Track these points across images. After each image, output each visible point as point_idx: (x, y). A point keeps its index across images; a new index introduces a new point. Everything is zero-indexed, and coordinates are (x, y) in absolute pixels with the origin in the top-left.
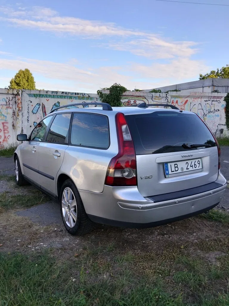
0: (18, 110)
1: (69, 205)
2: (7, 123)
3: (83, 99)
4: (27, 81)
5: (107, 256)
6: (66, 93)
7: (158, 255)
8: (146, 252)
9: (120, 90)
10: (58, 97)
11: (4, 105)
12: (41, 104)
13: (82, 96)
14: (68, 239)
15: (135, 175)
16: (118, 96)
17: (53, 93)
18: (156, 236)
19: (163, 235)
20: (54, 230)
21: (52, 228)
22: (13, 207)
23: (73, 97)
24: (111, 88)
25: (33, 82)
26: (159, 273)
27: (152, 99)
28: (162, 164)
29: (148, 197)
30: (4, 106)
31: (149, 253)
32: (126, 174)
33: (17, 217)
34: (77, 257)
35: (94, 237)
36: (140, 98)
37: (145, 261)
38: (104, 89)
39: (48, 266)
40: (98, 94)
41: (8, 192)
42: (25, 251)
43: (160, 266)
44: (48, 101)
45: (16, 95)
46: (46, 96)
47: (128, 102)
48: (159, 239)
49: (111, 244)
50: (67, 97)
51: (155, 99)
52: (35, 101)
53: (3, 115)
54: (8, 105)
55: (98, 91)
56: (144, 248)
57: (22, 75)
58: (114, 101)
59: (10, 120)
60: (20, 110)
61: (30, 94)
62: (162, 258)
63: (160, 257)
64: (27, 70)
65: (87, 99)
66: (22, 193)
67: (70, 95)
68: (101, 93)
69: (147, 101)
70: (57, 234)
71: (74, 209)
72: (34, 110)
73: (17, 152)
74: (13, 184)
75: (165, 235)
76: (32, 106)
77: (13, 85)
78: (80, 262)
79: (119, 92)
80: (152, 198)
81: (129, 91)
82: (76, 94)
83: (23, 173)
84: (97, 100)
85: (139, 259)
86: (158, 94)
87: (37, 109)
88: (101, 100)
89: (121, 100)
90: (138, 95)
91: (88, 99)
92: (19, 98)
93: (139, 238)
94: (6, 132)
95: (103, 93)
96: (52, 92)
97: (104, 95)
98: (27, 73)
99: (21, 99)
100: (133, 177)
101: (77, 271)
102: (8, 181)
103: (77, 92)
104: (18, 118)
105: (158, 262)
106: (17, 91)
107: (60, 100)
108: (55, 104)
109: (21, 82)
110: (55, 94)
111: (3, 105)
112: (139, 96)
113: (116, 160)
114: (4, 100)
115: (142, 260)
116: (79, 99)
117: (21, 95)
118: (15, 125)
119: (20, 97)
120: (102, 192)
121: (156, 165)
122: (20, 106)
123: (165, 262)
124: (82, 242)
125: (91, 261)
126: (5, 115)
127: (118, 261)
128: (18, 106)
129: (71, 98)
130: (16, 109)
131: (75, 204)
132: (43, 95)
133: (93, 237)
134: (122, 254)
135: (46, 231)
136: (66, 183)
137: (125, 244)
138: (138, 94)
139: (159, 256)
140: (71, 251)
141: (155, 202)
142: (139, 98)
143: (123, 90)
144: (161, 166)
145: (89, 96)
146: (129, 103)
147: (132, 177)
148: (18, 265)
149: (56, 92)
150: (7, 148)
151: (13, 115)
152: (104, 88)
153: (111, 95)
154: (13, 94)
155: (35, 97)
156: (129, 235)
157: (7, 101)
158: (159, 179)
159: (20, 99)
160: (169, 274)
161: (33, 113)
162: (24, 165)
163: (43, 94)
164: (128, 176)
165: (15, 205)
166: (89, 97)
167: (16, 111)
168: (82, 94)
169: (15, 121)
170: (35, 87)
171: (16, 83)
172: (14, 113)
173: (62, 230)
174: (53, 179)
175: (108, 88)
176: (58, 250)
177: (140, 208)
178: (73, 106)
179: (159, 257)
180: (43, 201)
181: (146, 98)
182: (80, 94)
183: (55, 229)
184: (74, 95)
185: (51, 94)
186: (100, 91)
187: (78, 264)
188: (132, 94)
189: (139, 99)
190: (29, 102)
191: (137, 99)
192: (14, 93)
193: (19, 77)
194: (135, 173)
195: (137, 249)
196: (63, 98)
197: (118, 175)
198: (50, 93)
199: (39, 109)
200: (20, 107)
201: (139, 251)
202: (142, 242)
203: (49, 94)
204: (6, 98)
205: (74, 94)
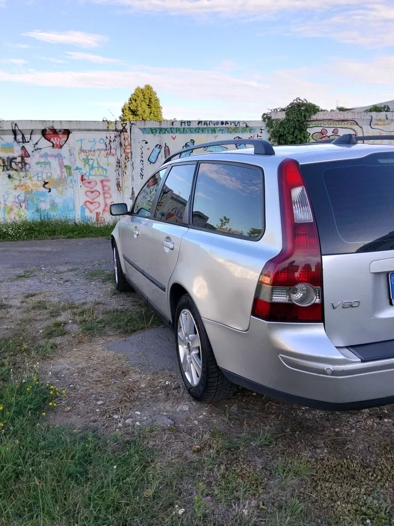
0: (125, 158)
1: (189, 343)
2: (108, 181)
3: (236, 132)
4: (149, 105)
5: (257, 458)
6: (205, 123)
7: (367, 467)
8: (341, 458)
9: (306, 110)
10: (191, 131)
11: (103, 149)
12: (163, 146)
13: (236, 127)
14: (186, 408)
15: (318, 300)
16: (302, 123)
17: (183, 124)
18: (365, 420)
19: (381, 418)
20: (164, 385)
21: (161, 380)
22: (102, 333)
23: (218, 129)
24: (288, 108)
25: (159, 108)
26: (365, 514)
27: (370, 125)
28: (385, 275)
29: (347, 347)
30: (103, 152)
31: (347, 459)
32: (299, 295)
33: (106, 353)
34: (198, 451)
35: (236, 409)
36: (346, 123)
37: (337, 478)
38: (274, 110)
39: (138, 468)
40: (264, 120)
41: (98, 304)
42: (107, 427)
43: (369, 495)
44: (174, 139)
45: (122, 131)
46: (171, 130)
47: (321, 132)
48: (372, 427)
49: (267, 430)
50: (206, 130)
51: (376, 124)
52: (153, 140)
53: (102, 168)
54: (108, 150)
55: (264, 114)
56: (338, 445)
57: (141, 96)
58: (293, 133)
59: (112, 175)
60: (128, 158)
61: (145, 129)
62: (375, 475)
63: (370, 474)
64: (148, 88)
65: (242, 132)
66: (121, 306)
67: (212, 126)
68: (269, 118)
69: (359, 129)
70: (168, 395)
71: (198, 352)
72: (151, 157)
73: (115, 233)
74: (110, 287)
75: (385, 418)
76: (148, 149)
77: (127, 114)
78: (201, 465)
79: (303, 114)
80: (356, 351)
81: (324, 111)
82: (222, 123)
83: (124, 271)
84: (262, 133)
85: (324, 472)
86: (382, 115)
87: (157, 154)
88: (268, 131)
89: (308, 130)
90: (342, 118)
91: (245, 132)
92: (126, 136)
93: (328, 420)
94: (107, 195)
95: (273, 118)
96: (182, 122)
97: (274, 122)
98: (149, 91)
99: (129, 138)
100: (315, 304)
101: (193, 486)
102: (104, 281)
103: (224, 119)
104: (125, 173)
105: (365, 486)
106: (122, 124)
107: (194, 136)
108: (186, 144)
109: (139, 109)
110: (187, 126)
111: (101, 150)
112: (343, 121)
113: (276, 266)
114: (102, 141)
115: (330, 476)
116: (228, 132)
117: (129, 131)
118: (121, 183)
119: (128, 136)
120: (247, 329)
121: (370, 278)
122: (128, 151)
123: (382, 487)
124: (212, 417)
125: (223, 467)
126: (105, 167)
127: (278, 472)
128: (125, 151)
129: (214, 131)
130: (121, 156)
131: (198, 343)
132: (166, 129)
133: (234, 408)
134: (289, 454)
135: (150, 385)
136: (183, 300)
137: (297, 433)
138: (342, 116)
139: (370, 469)
140: (188, 437)
141: (363, 361)
142: (343, 123)
143: (313, 109)
144: (383, 281)
145: (246, 125)
146: (323, 134)
147: (312, 302)
148: (86, 459)
149: (188, 122)
150: (109, 223)
151: (117, 166)
152: (276, 109)
153: (289, 120)
154: (116, 130)
155: (152, 133)
156: (306, 410)
157: (107, 143)
158: (377, 308)
159: (127, 139)
160: (390, 520)
161: (151, 163)
162: (125, 258)
163: (166, 127)
164: (302, 300)
165: (107, 328)
166: (247, 127)
167: (122, 160)
168: (234, 122)
169: (120, 177)
170: (161, 115)
171: (132, 111)
172: (119, 163)
173: (179, 387)
174: (164, 289)
175: (283, 107)
176: (164, 430)
177: (328, 372)
178: (218, 145)
179: (369, 472)
180: (153, 323)
181: (359, 124)
182: (231, 122)
183: (167, 383)
184: (220, 125)
185: (179, 126)
186: (267, 115)
187: (196, 469)
188: (329, 118)
189: (343, 126)
190: (143, 144)
191: (340, 126)
192: (118, 128)
193: (136, 100)
194: (319, 296)
195: (321, 448)
196: (201, 132)
197: (280, 298)
198: (177, 125)
199: (160, 155)
200: (129, 153)
201: (325, 451)
202: (334, 431)
203: (176, 127)
204: (105, 138)
205: (220, 123)
